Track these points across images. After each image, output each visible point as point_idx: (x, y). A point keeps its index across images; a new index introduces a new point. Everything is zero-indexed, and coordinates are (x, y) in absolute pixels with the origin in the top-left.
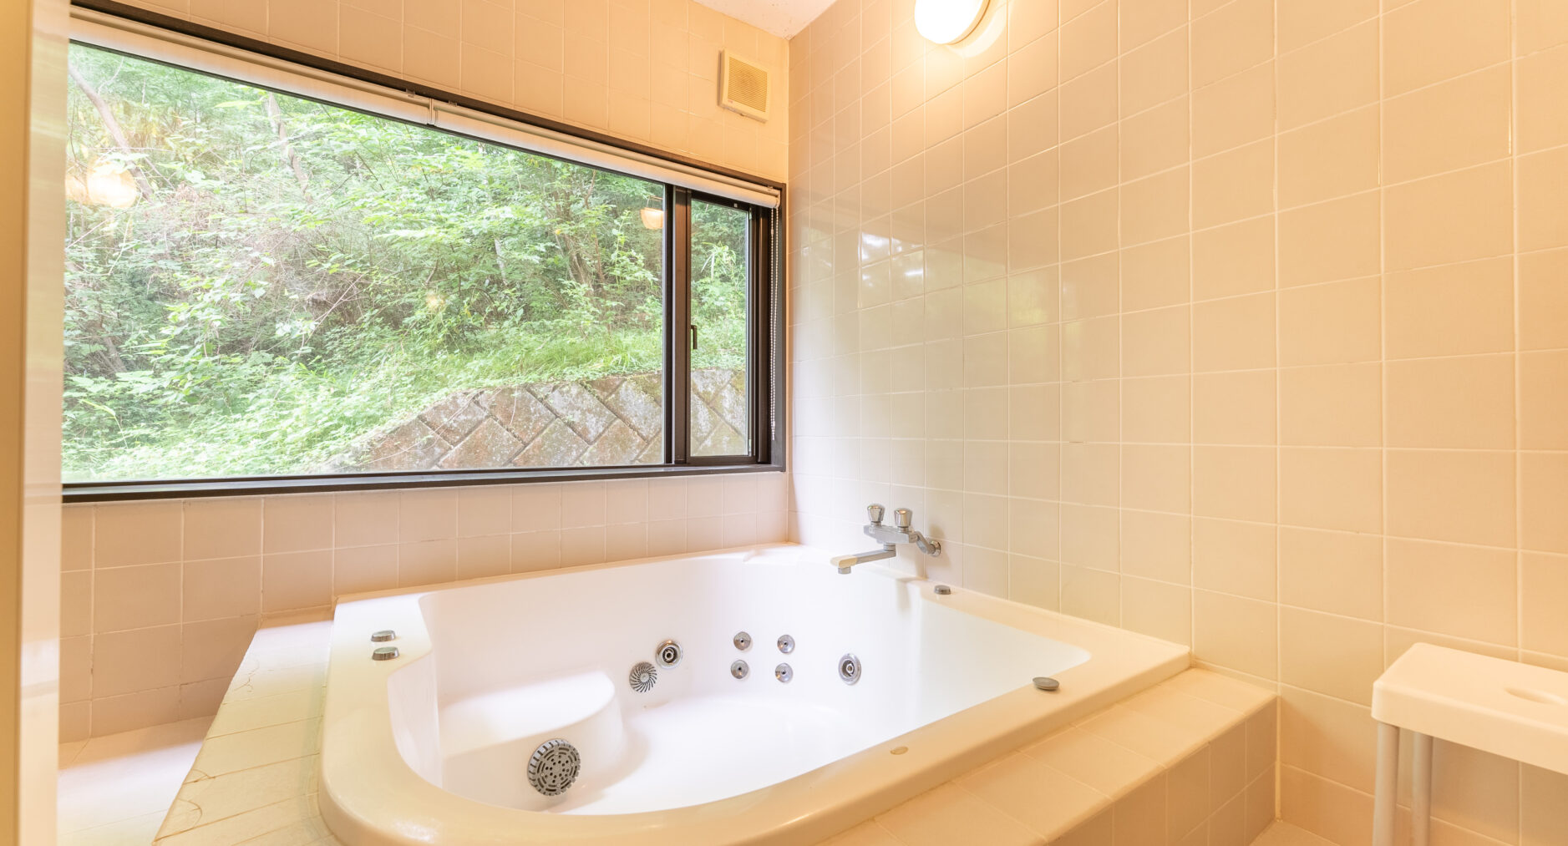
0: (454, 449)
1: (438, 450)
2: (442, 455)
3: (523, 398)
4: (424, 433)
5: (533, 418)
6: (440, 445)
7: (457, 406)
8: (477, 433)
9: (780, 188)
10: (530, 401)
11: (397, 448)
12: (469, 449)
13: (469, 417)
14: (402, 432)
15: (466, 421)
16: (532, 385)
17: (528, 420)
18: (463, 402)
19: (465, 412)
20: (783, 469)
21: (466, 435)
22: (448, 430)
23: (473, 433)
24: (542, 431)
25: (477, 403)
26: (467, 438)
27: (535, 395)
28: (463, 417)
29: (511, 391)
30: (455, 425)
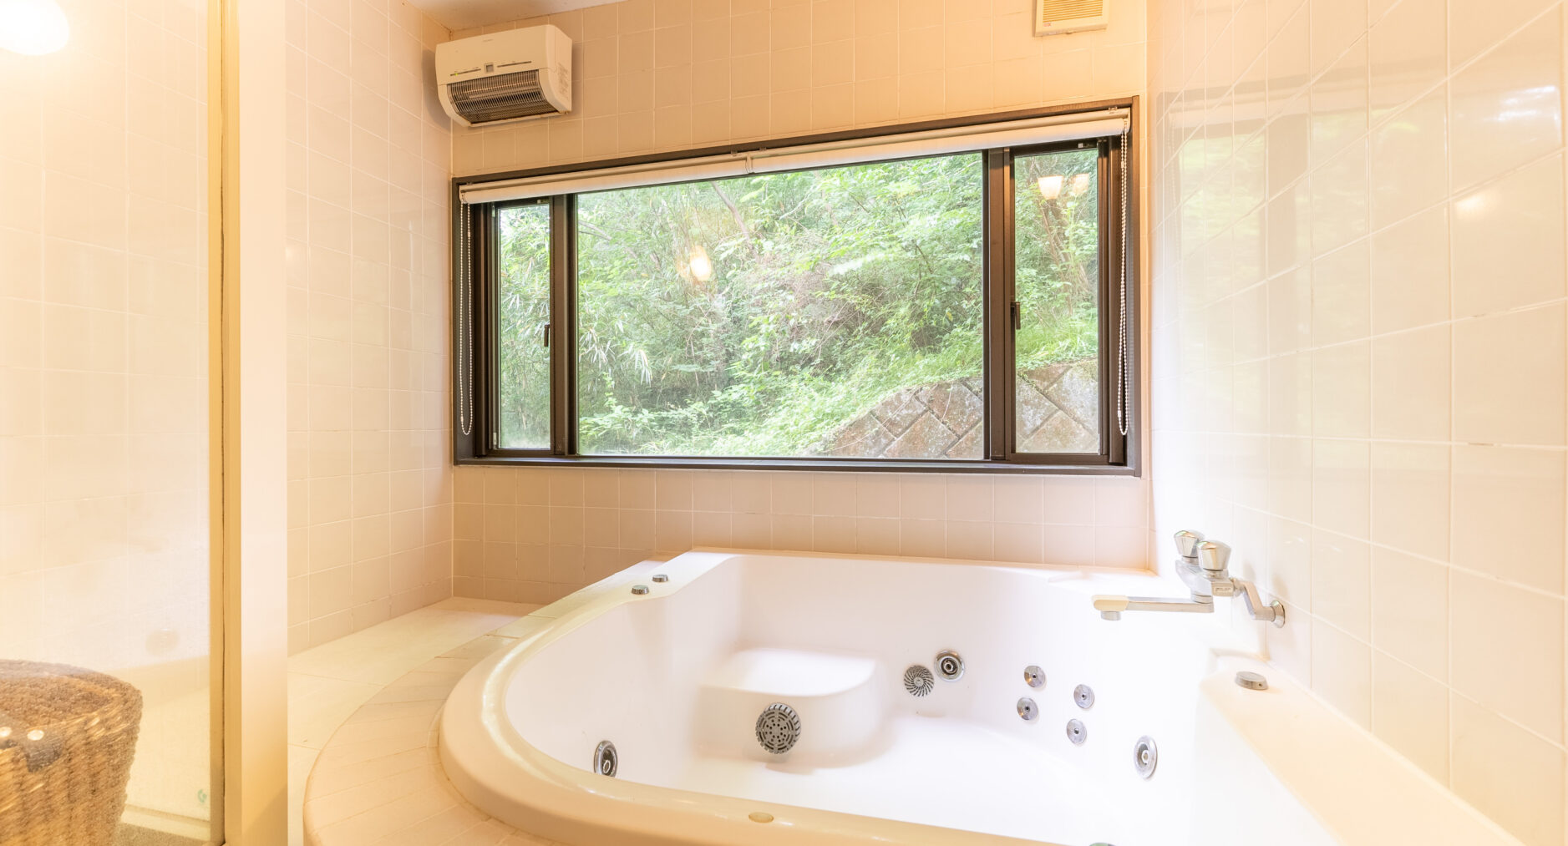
0: (897, 440)
1: (884, 441)
2: (887, 445)
3: (959, 392)
4: (874, 426)
5: (967, 411)
6: (886, 436)
7: (901, 402)
8: (916, 425)
9: (1129, 104)
10: (965, 394)
11: (853, 438)
12: (908, 440)
13: (910, 411)
14: (858, 425)
15: (908, 415)
16: (968, 379)
17: (963, 413)
18: (906, 398)
19: (907, 407)
20: (1137, 473)
21: (907, 428)
22: (892, 423)
23: (913, 426)
24: (977, 423)
25: (917, 398)
26: (908, 431)
27: (970, 389)
28: (905, 412)
29: (948, 386)
30: (898, 419)
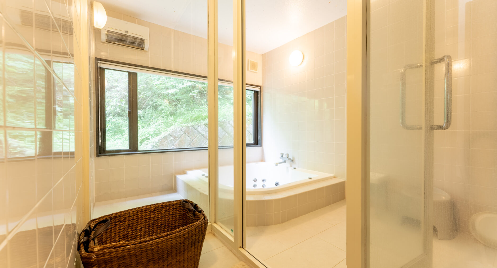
0: (177, 141)
1: (173, 142)
2: (174, 143)
3: (191, 129)
4: (170, 138)
5: (194, 133)
6: (174, 141)
7: (177, 131)
8: (182, 137)
9: (260, 87)
10: (193, 129)
11: (164, 141)
12: (180, 141)
13: (180, 134)
14: (165, 138)
15: (179, 134)
16: (193, 125)
17: (193, 134)
18: (178, 130)
19: (179, 132)
20: (261, 146)
21: (179, 138)
22: (175, 137)
23: (181, 138)
24: (196, 137)
25: (181, 130)
26: (180, 139)
27: (194, 128)
28: (178, 134)
29: (189, 127)
30: (177, 135)
